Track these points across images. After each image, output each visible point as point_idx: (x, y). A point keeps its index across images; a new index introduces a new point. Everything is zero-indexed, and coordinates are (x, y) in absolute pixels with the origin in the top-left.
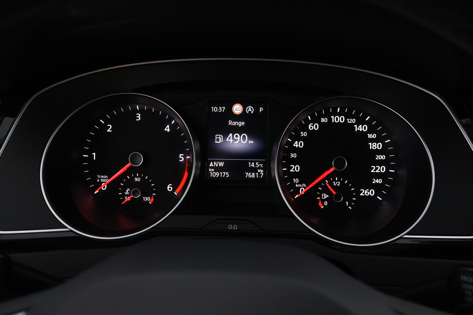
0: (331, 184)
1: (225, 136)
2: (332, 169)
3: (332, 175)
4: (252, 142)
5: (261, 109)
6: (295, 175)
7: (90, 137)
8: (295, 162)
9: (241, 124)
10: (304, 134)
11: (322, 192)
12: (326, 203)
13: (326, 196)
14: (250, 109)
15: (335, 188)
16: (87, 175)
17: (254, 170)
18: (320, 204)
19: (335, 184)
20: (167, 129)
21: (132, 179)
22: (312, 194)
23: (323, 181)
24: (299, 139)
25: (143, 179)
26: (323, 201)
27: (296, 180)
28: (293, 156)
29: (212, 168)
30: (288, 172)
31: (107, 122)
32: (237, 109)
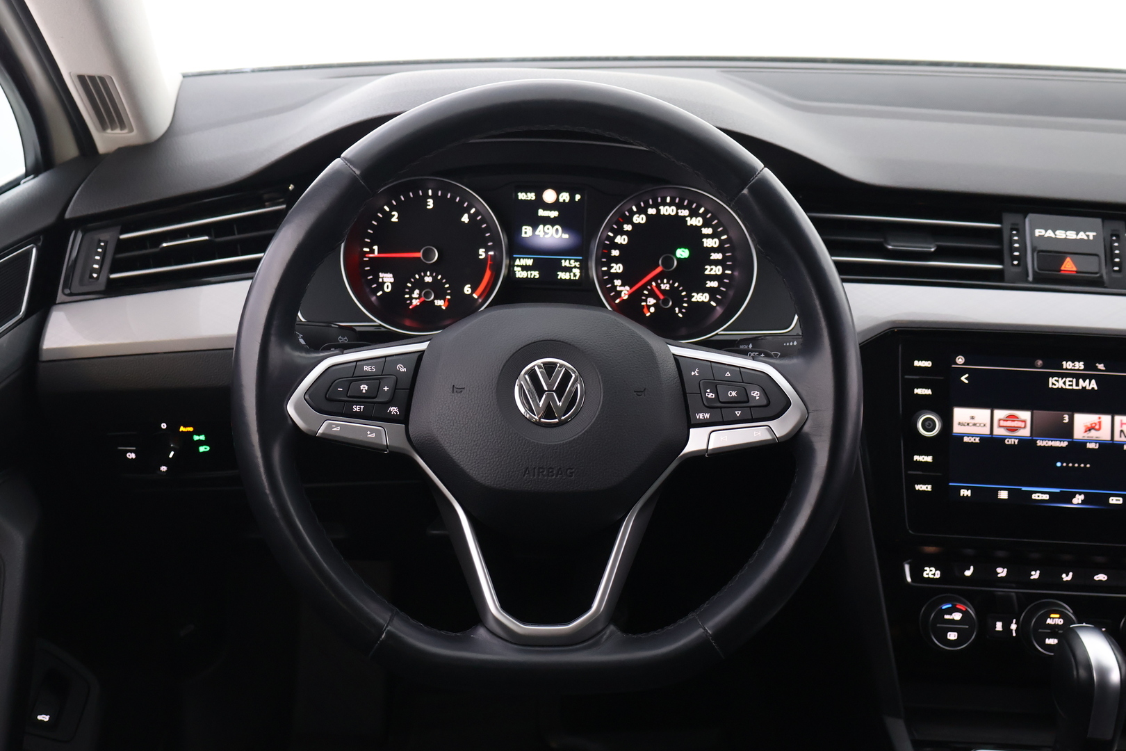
0: (658, 286)
1: (535, 227)
2: (659, 269)
3: (660, 276)
4: (566, 236)
5: (578, 197)
6: (617, 276)
7: (372, 227)
8: (617, 260)
9: (554, 214)
10: (628, 227)
11: (648, 296)
12: (652, 310)
13: (651, 301)
14: (565, 197)
15: (664, 292)
16: (369, 273)
17: (569, 270)
18: (645, 310)
19: (663, 287)
20: (465, 219)
21: (422, 278)
22: (636, 297)
23: (649, 283)
24: (622, 233)
25: (435, 279)
26: (649, 307)
27: (618, 282)
28: (615, 253)
29: (518, 266)
30: (608, 273)
31: (392, 208)
32: (549, 196)
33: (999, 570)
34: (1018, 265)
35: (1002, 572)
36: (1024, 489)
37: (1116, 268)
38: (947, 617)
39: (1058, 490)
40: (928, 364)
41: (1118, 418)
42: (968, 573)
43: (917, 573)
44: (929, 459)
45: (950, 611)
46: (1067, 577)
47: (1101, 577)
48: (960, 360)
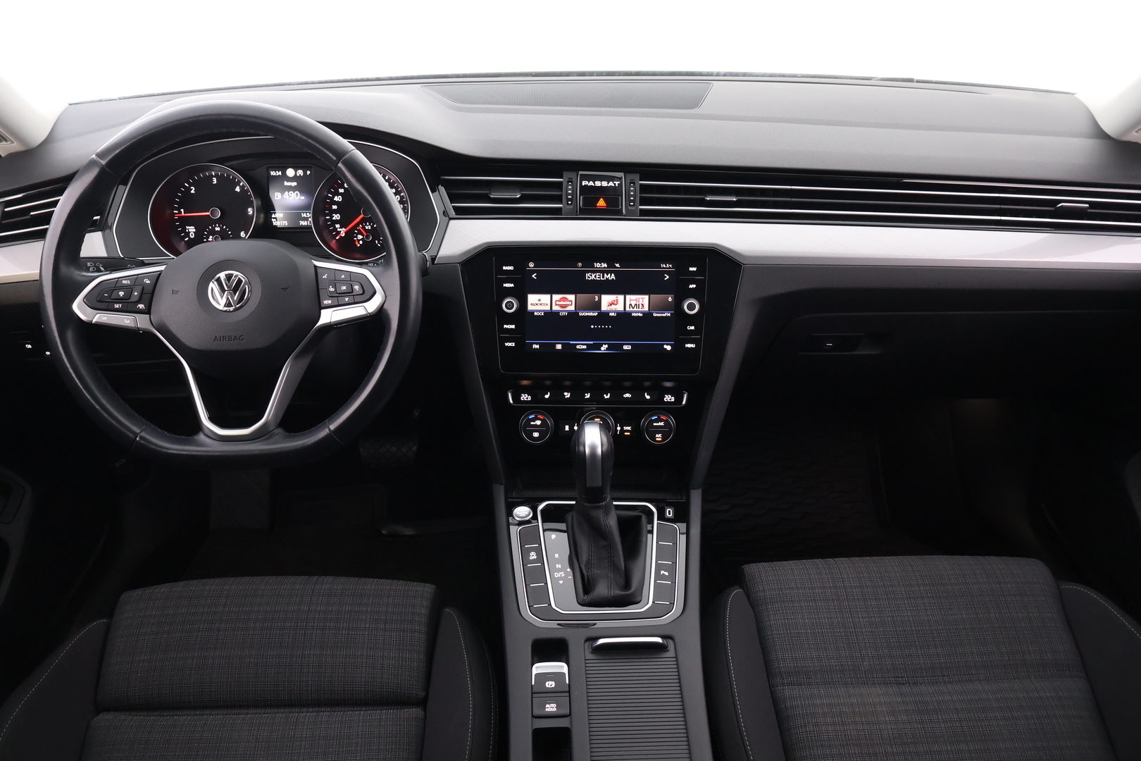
0: (364, 228)
1: (282, 194)
2: (361, 216)
3: (363, 221)
4: (303, 198)
5: (308, 172)
6: (337, 222)
7: (178, 197)
8: (336, 212)
9: (294, 184)
10: (341, 191)
11: (357, 234)
12: (361, 242)
13: (360, 237)
14: (300, 172)
15: (367, 231)
16: (179, 226)
17: (306, 219)
18: (357, 243)
19: (367, 228)
20: (238, 189)
21: (214, 228)
22: (350, 234)
23: (357, 225)
24: (338, 194)
25: (221, 228)
26: (359, 241)
27: (338, 226)
28: (335, 207)
29: (274, 218)
30: (331, 220)
31: (191, 185)
32: (290, 172)
33: (566, 394)
34: (571, 204)
35: (567, 395)
36: (571, 342)
37: (632, 204)
38: (532, 423)
39: (592, 343)
40: (511, 268)
41: (628, 297)
42: (547, 396)
43: (517, 398)
44: (513, 327)
45: (534, 420)
46: (607, 397)
47: (627, 395)
48: (531, 265)
